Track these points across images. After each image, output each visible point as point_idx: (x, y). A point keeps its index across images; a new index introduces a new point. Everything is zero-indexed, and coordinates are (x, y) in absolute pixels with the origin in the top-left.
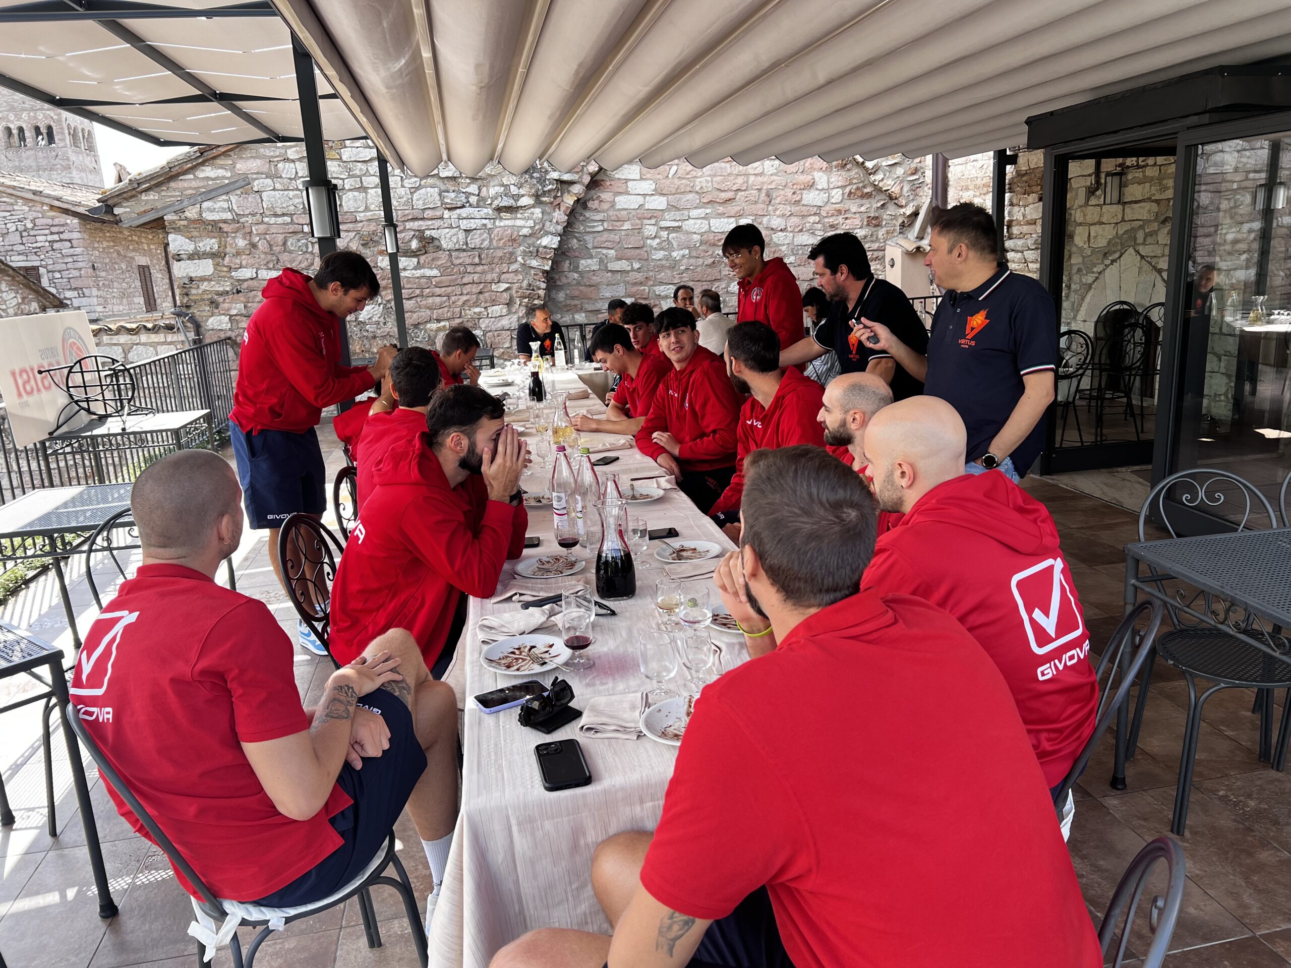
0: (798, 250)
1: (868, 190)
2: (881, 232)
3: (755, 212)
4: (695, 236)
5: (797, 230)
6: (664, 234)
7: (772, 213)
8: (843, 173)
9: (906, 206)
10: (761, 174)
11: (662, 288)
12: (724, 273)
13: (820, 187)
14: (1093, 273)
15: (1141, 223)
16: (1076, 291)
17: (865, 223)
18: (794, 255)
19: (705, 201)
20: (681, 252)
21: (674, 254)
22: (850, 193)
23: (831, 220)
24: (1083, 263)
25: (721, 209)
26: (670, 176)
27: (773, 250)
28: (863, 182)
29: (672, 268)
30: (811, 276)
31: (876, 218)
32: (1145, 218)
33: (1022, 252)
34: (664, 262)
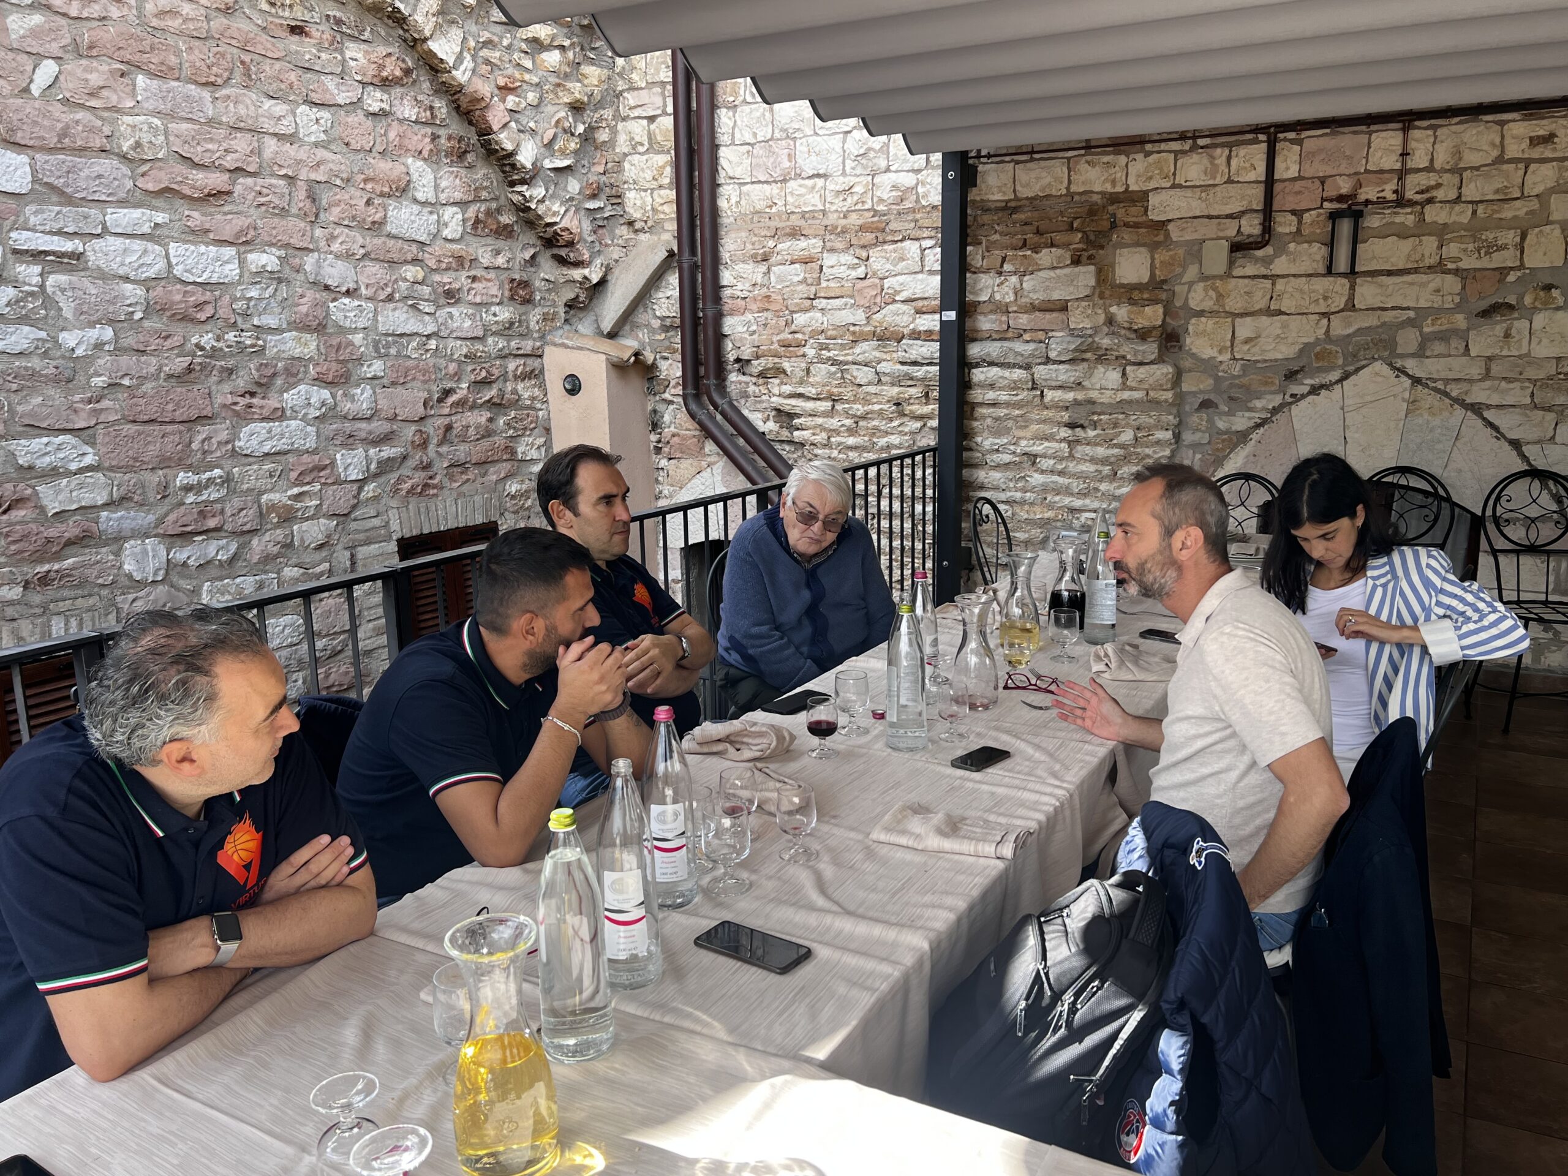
0: (388, 346)
1: (506, 219)
2: (534, 317)
3: (285, 239)
4: (129, 286)
5: (382, 295)
6: (30, 273)
7: (322, 244)
8: (463, 172)
9: (590, 263)
10: (291, 138)
11: (38, 443)
12: (219, 400)
13: (420, 196)
14: (1250, 410)
15: (1412, 314)
16: (1195, 446)
17: (507, 293)
18: (380, 357)
19: (151, 187)
20: (93, 334)
21: (69, 339)
22: (477, 221)
23: (446, 280)
24: (1217, 389)
25: (196, 218)
26: (35, 90)
27: (335, 342)
28: (496, 199)
29: (65, 380)
30: (421, 411)
31: (525, 284)
32: (1423, 304)
33: (1028, 367)
34: (35, 363)
